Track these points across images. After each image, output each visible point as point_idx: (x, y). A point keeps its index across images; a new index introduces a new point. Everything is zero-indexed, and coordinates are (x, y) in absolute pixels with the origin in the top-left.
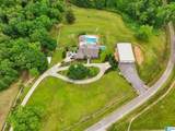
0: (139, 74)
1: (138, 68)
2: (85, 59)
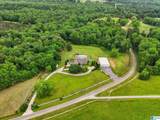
1: (112, 69)
2: (79, 64)
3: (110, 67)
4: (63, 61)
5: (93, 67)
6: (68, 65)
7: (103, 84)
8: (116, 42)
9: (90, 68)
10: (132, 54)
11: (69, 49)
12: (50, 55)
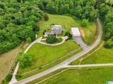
0: (83, 40)
2: (55, 35)
3: (81, 36)
4: (41, 32)
5: (67, 37)
6: (46, 35)
7: (75, 53)
10: (99, 23)
11: (46, 19)
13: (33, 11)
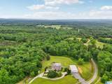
0: (81, 76)
1: (80, 74)
2: (55, 70)
3: (79, 72)
4: (43, 68)
5: (66, 73)
6: (47, 71)
8: (81, 54)
9: (64, 74)
10: (94, 63)
11: (48, 59)
12: (34, 64)
13: (38, 52)
